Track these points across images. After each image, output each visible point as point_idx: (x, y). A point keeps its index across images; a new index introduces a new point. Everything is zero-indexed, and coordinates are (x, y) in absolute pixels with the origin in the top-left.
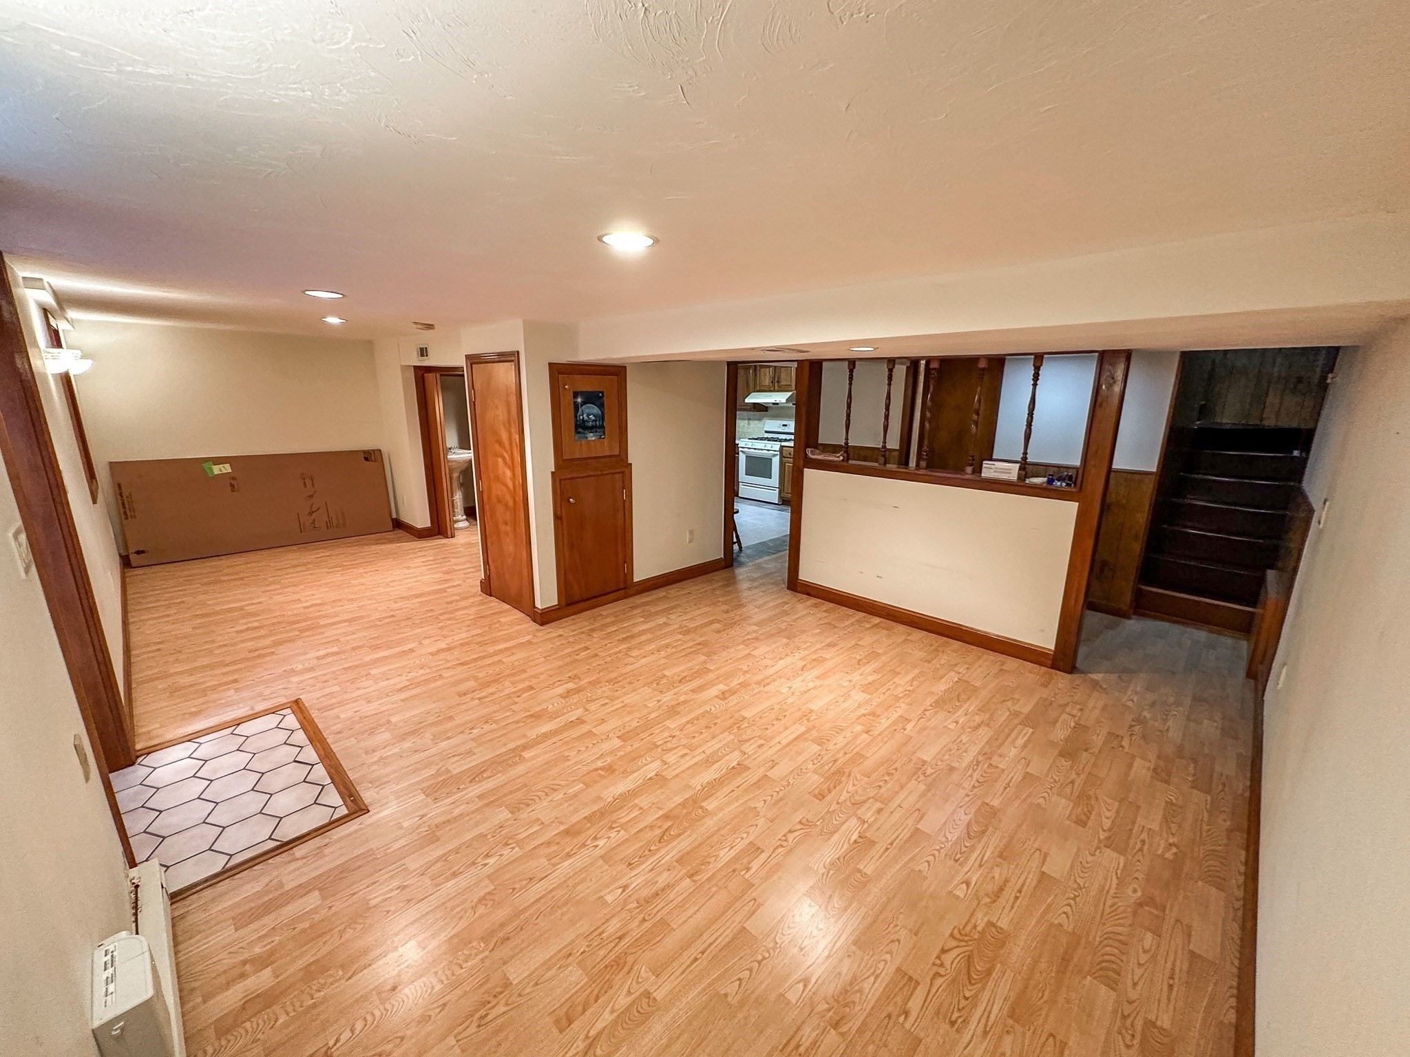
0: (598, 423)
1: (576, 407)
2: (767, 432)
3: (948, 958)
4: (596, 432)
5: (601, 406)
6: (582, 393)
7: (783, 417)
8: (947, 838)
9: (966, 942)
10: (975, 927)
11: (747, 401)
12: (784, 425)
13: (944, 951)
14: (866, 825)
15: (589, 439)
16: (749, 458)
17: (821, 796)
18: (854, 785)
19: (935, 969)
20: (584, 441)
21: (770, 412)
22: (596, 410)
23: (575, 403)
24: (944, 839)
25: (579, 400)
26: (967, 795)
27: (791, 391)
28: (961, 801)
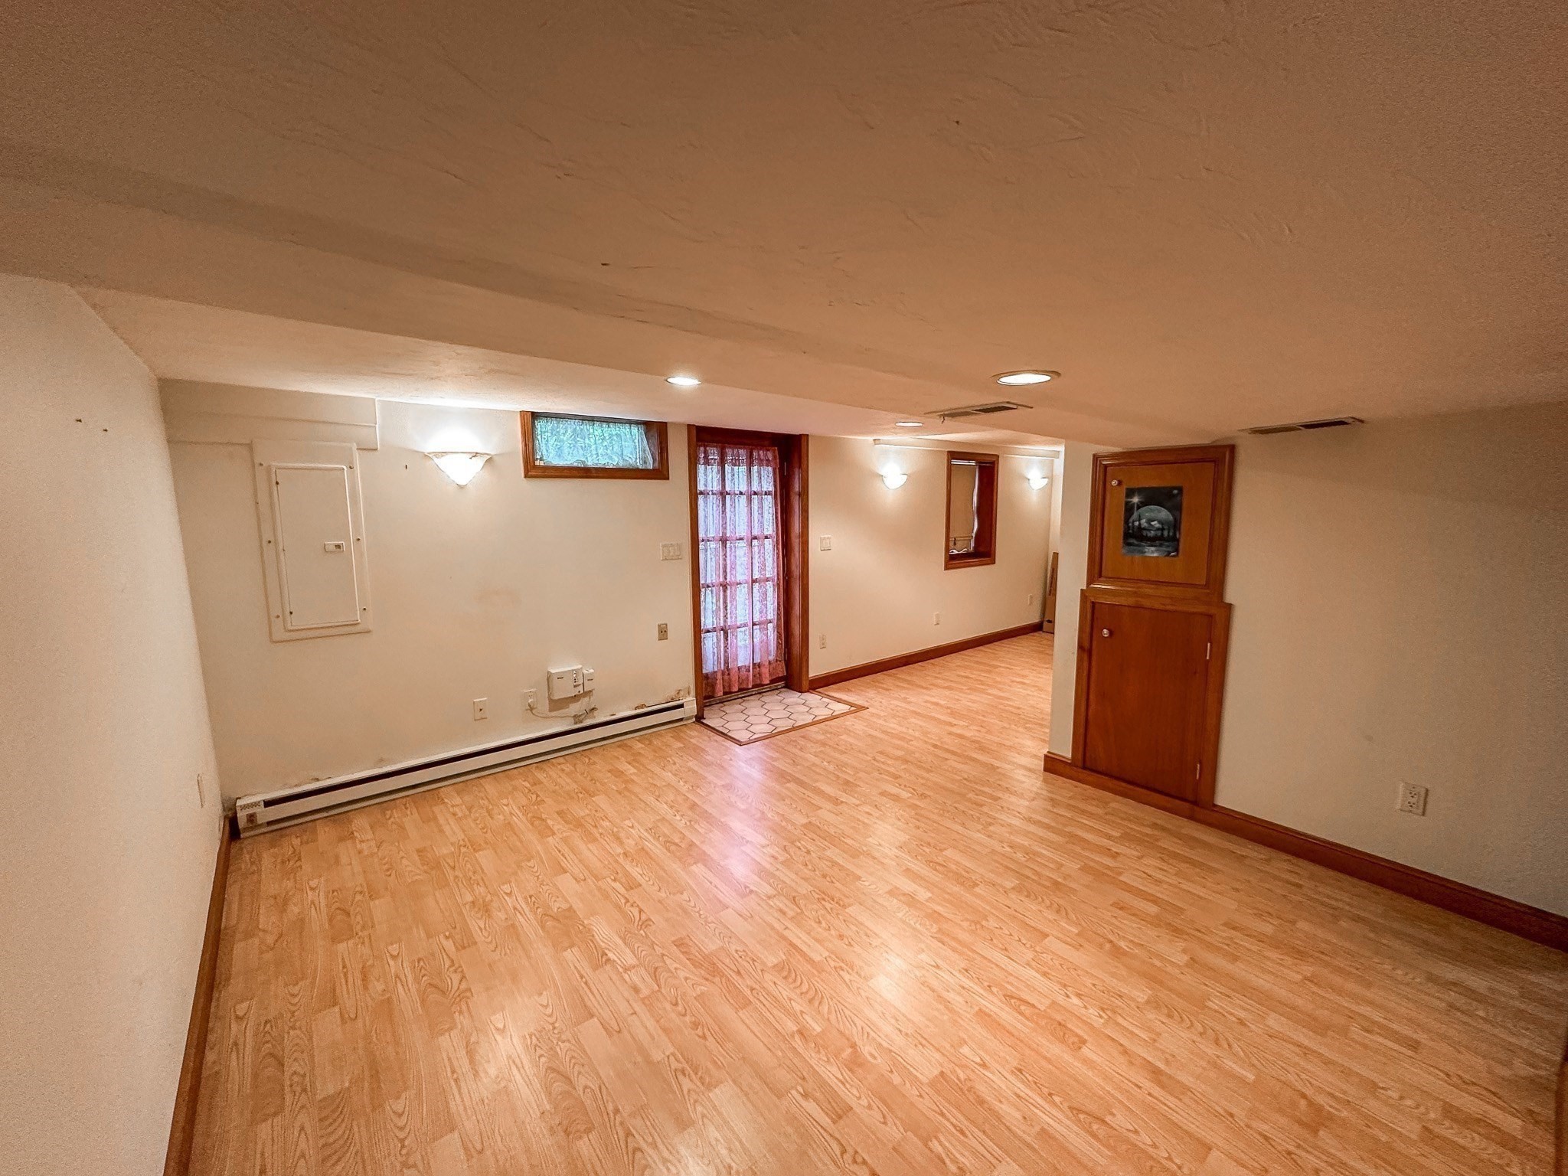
0: (1166, 533)
1: (1129, 509)
3: (456, 978)
4: (1161, 545)
5: (1176, 509)
6: (1140, 491)
8: (563, 1042)
9: (455, 999)
10: (461, 1012)
13: (463, 977)
14: (621, 970)
15: (1147, 554)
17: (680, 944)
18: (686, 979)
19: (457, 965)
20: (1137, 556)
22: (1164, 514)
23: (1127, 503)
24: (564, 1037)
25: (1136, 500)
26: (617, 1111)
28: (609, 1093)
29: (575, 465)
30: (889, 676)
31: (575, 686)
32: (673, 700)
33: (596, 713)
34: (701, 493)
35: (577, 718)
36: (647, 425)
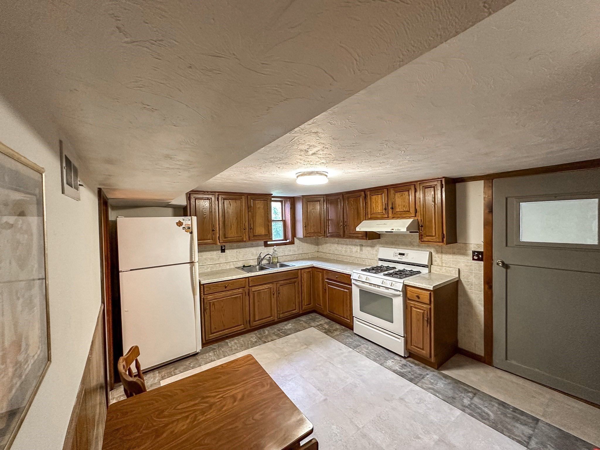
2: (381, 260)
7: (398, 245)
11: (358, 229)
12: (400, 254)
16: (363, 293)
21: (382, 240)
27: (410, 217)
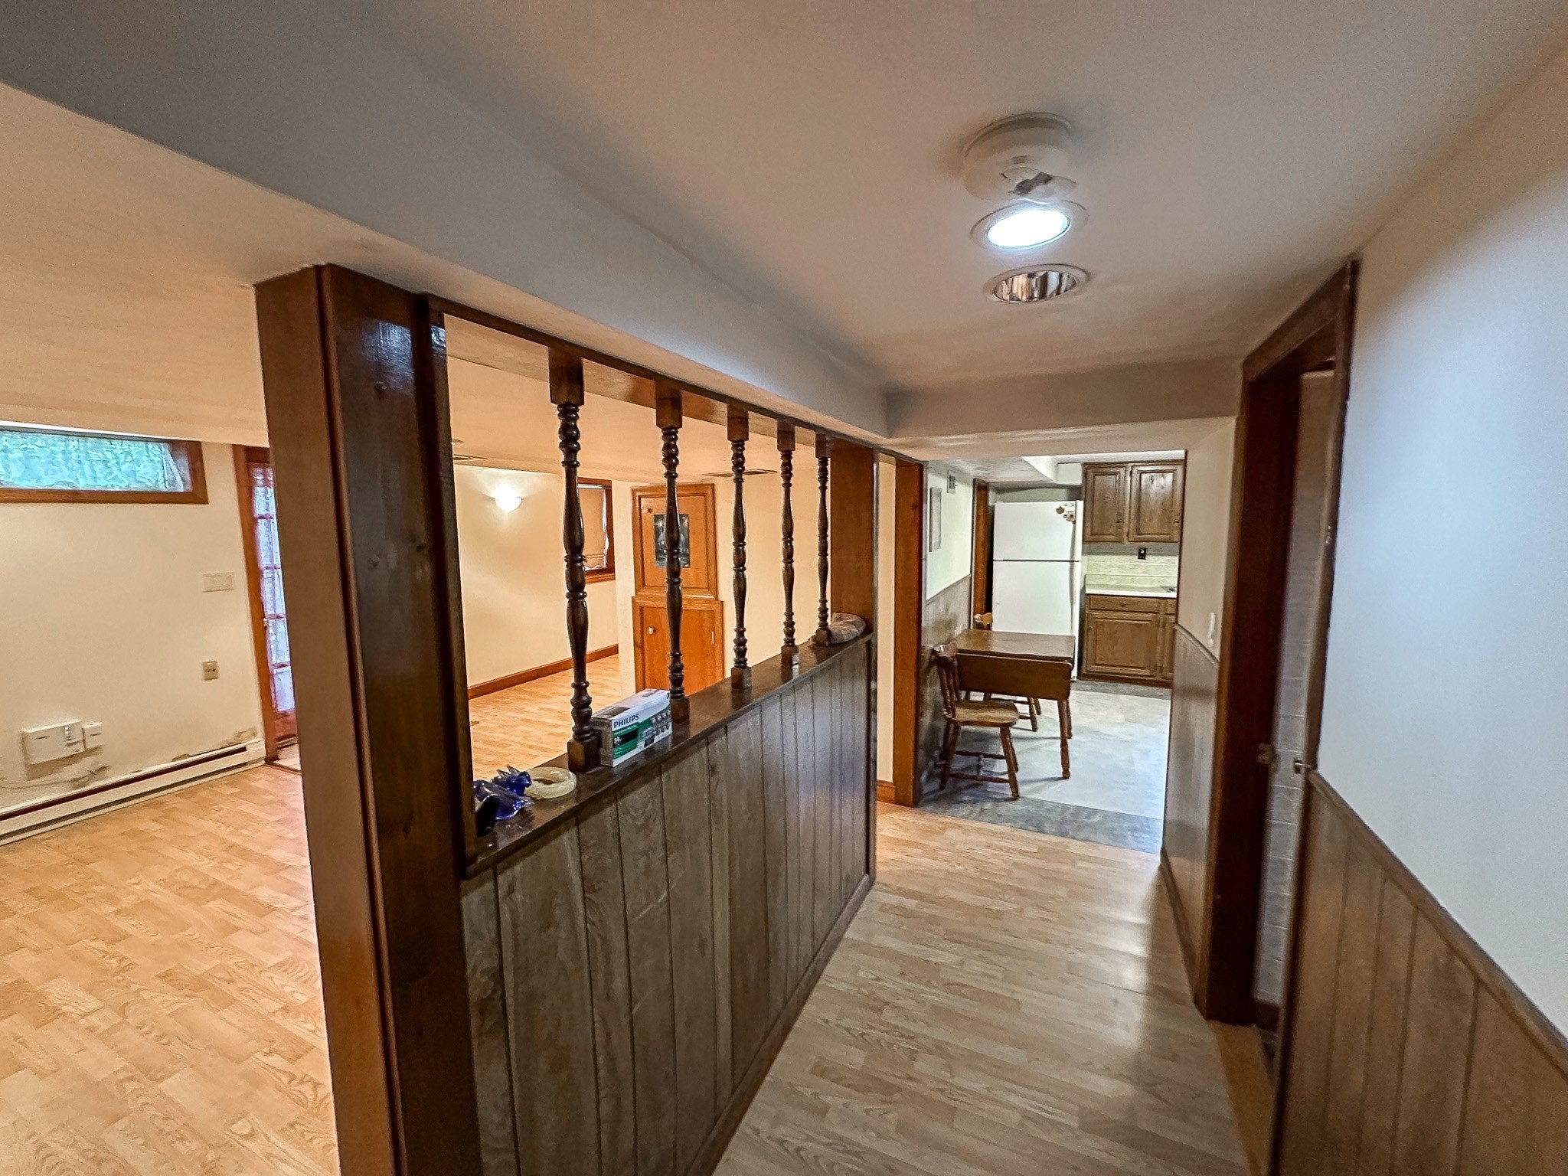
1: (657, 531)
23: (656, 526)
25: (660, 524)
29: (57, 487)
30: (515, 690)
31: (69, 745)
32: (231, 745)
33: (108, 772)
34: (261, 517)
35: (76, 782)
36: (174, 445)
